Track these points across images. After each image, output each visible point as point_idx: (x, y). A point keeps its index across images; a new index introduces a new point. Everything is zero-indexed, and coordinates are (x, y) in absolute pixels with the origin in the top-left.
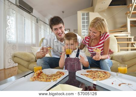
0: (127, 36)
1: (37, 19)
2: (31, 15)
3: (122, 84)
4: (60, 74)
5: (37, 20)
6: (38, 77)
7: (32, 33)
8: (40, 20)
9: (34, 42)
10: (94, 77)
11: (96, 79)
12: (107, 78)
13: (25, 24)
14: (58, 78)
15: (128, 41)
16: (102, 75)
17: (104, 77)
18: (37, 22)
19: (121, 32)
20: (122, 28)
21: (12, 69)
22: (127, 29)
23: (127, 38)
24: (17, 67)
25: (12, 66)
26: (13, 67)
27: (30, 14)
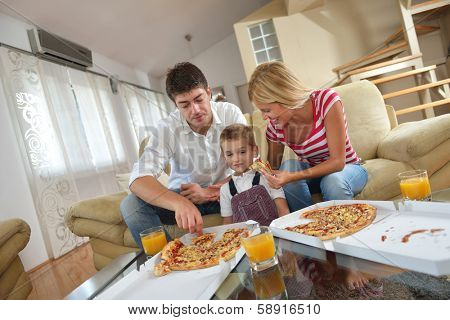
0: (413, 68)
1: (111, 80)
2: (90, 74)
3: (414, 233)
4: (236, 236)
5: (114, 86)
6: (175, 261)
7: (107, 129)
8: (122, 82)
9: (120, 155)
10: (326, 230)
11: (333, 235)
12: (365, 224)
13: (78, 107)
14: (234, 251)
15: (417, 85)
16: (350, 218)
17: (356, 222)
18: (115, 91)
19: (391, 58)
20: (392, 46)
21: (76, 256)
22: (408, 44)
23: (415, 75)
24: (89, 246)
25: (73, 247)
26: (77, 249)
27: (85, 71)
